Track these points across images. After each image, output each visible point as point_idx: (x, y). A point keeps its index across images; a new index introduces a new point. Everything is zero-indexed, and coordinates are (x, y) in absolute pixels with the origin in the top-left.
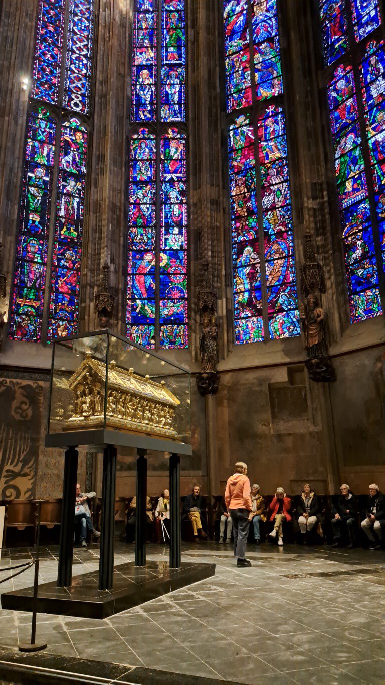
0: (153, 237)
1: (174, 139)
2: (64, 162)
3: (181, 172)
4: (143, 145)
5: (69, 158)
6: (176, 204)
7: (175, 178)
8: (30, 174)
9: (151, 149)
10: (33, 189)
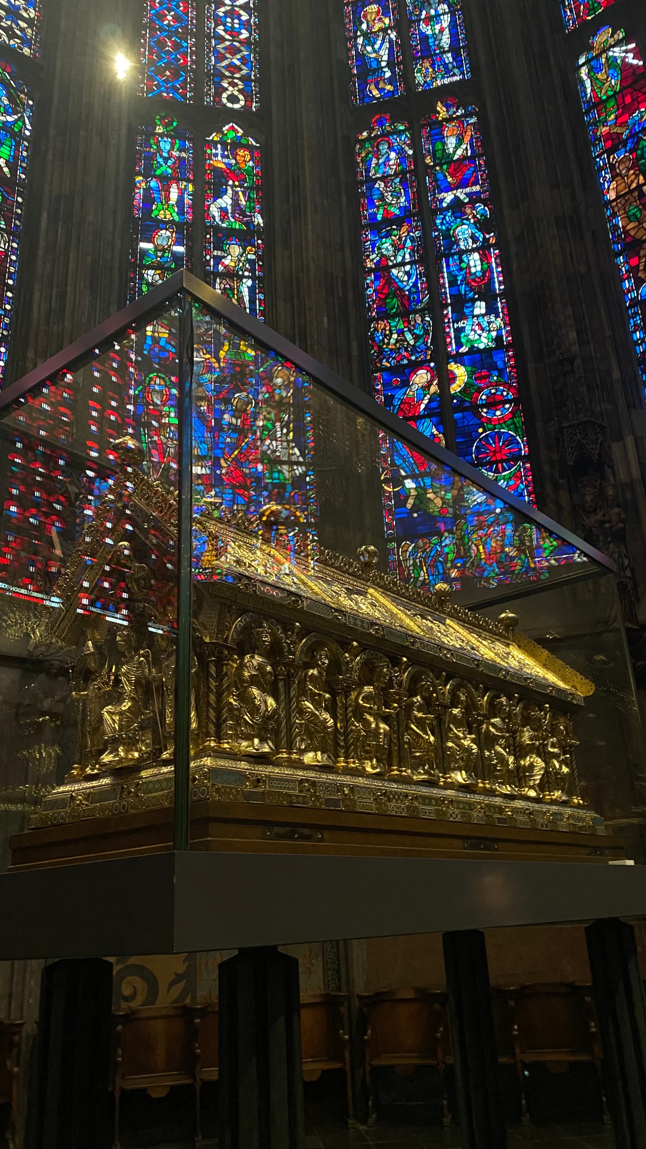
0: (426, 332)
1: (450, 120)
2: (214, 211)
3: (476, 183)
4: (383, 148)
5: (226, 201)
6: (473, 250)
7: (462, 197)
8: (143, 245)
9: (401, 153)
10: (151, 272)
